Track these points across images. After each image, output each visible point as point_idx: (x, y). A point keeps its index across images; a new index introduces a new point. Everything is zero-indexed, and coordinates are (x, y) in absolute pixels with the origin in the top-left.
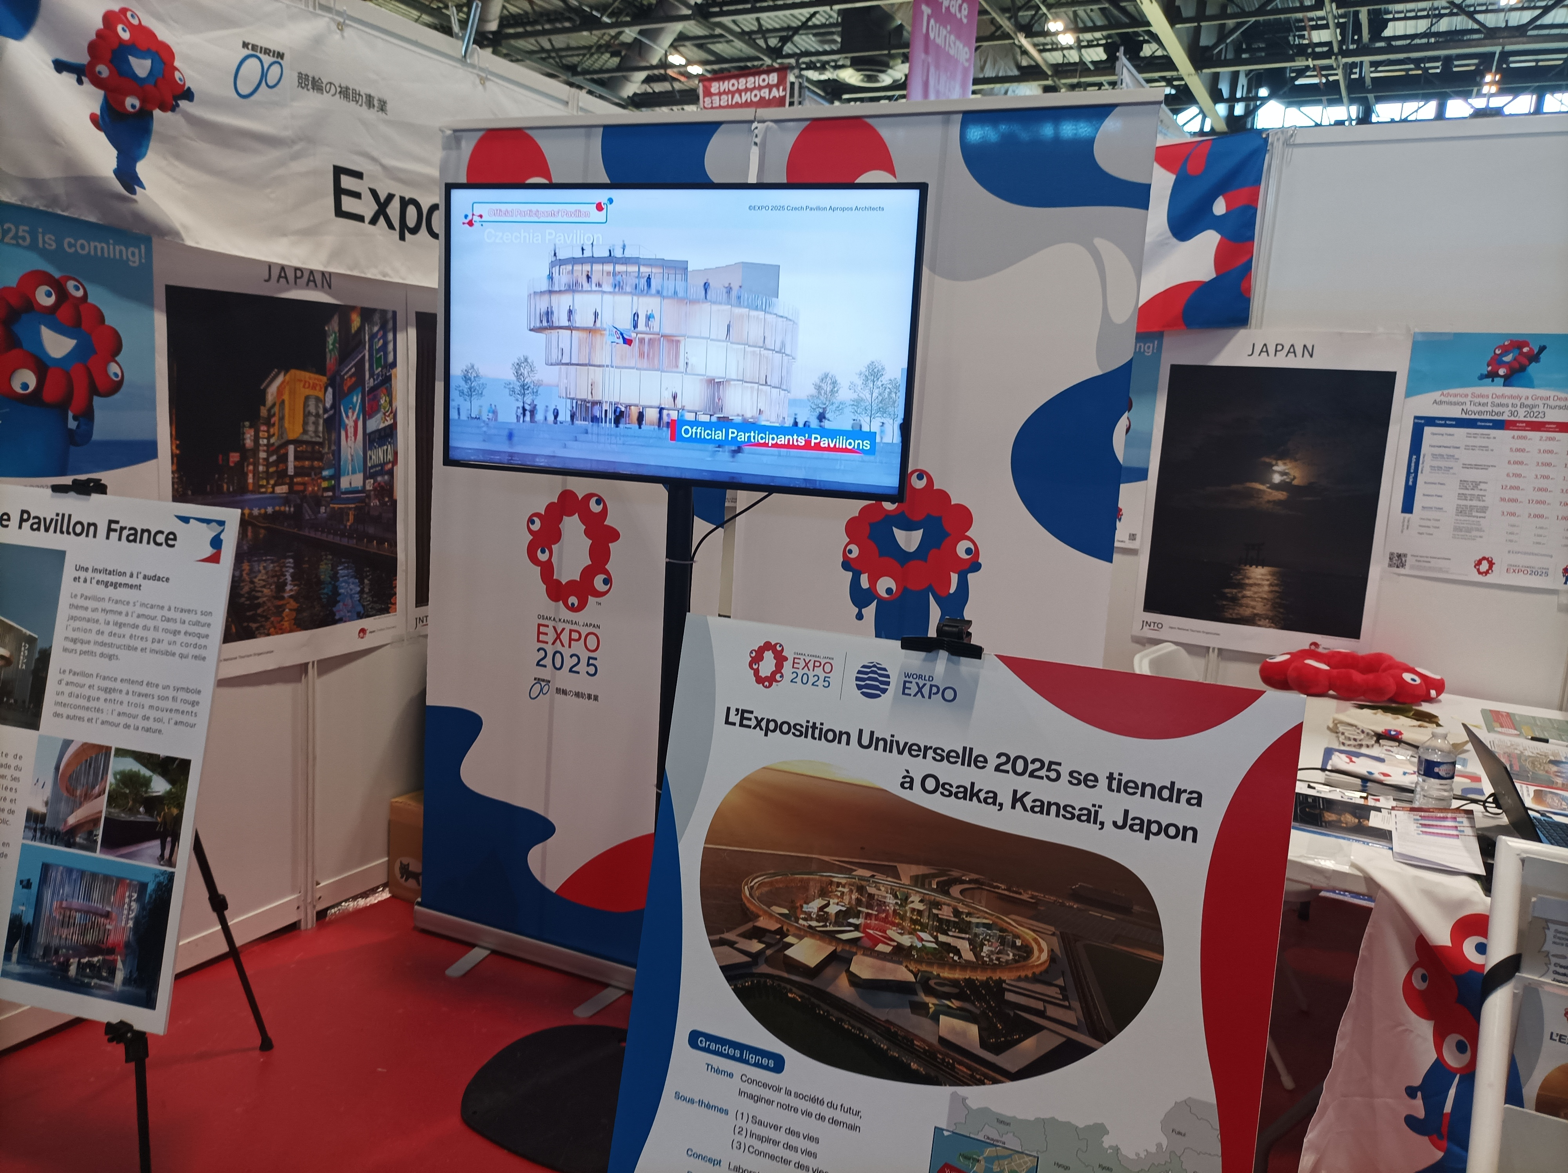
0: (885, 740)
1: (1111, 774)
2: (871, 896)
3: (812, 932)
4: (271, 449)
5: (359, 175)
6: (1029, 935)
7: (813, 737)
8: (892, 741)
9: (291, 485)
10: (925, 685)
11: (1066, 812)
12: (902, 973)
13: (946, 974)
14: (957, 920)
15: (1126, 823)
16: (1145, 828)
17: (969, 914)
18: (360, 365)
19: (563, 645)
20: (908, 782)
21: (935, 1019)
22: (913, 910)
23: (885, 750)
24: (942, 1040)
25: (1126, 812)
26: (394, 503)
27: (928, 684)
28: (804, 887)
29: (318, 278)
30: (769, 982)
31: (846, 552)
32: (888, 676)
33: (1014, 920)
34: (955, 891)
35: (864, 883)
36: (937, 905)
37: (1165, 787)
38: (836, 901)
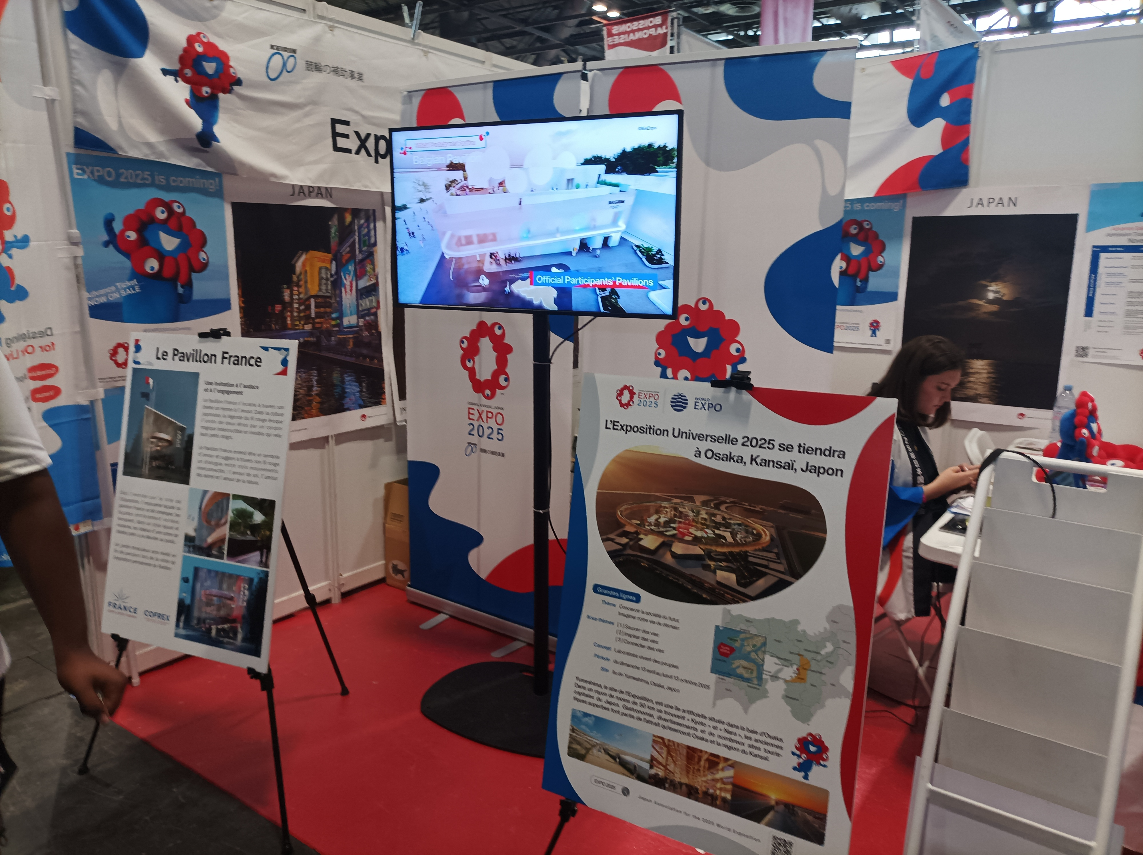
0: (686, 433)
1: (800, 444)
2: (681, 512)
3: (652, 532)
4: (301, 302)
5: (347, 123)
6: (760, 528)
7: (650, 433)
8: (689, 434)
9: (313, 324)
10: (705, 403)
11: (778, 465)
12: (697, 550)
13: (719, 550)
14: (724, 522)
15: (808, 469)
16: (817, 470)
17: (730, 519)
18: (353, 244)
19: (483, 421)
20: (698, 454)
21: (715, 572)
22: (702, 518)
23: (686, 438)
24: (718, 583)
25: (808, 463)
26: (379, 334)
27: (707, 402)
28: (647, 509)
29: (324, 191)
30: (632, 558)
31: (658, 354)
32: (687, 400)
33: (752, 521)
34: (723, 508)
35: (677, 506)
36: (714, 515)
37: (828, 450)
38: (663, 515)
